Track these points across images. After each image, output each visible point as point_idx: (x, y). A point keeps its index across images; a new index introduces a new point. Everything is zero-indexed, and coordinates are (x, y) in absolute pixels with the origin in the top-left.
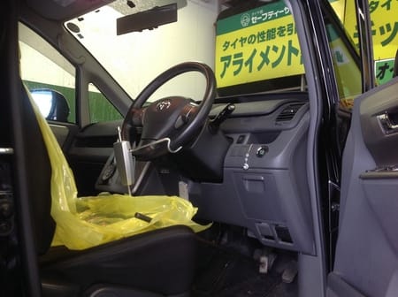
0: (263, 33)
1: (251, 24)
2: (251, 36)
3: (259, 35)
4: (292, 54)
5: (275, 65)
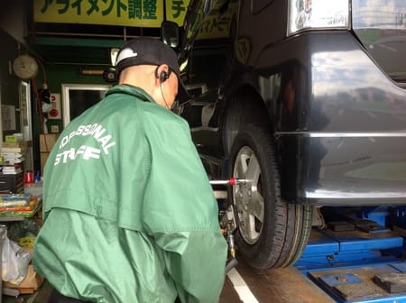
4: (121, 9)
5: (105, 13)
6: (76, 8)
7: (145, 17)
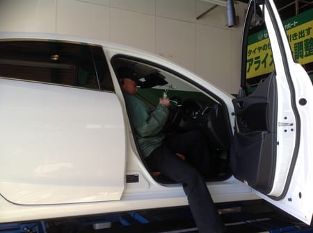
1: (263, 38)
2: (264, 45)
3: (269, 44)
6: (264, 64)
7: (307, 55)
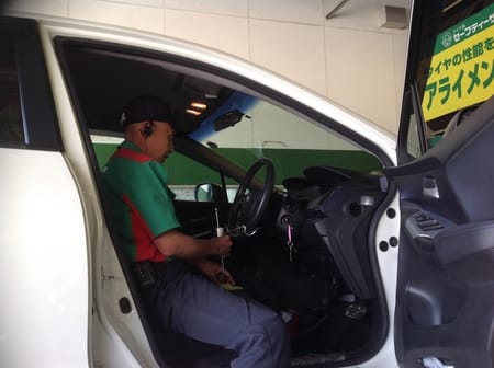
0: (469, 50)
1: (453, 43)
2: (456, 56)
3: (464, 53)
